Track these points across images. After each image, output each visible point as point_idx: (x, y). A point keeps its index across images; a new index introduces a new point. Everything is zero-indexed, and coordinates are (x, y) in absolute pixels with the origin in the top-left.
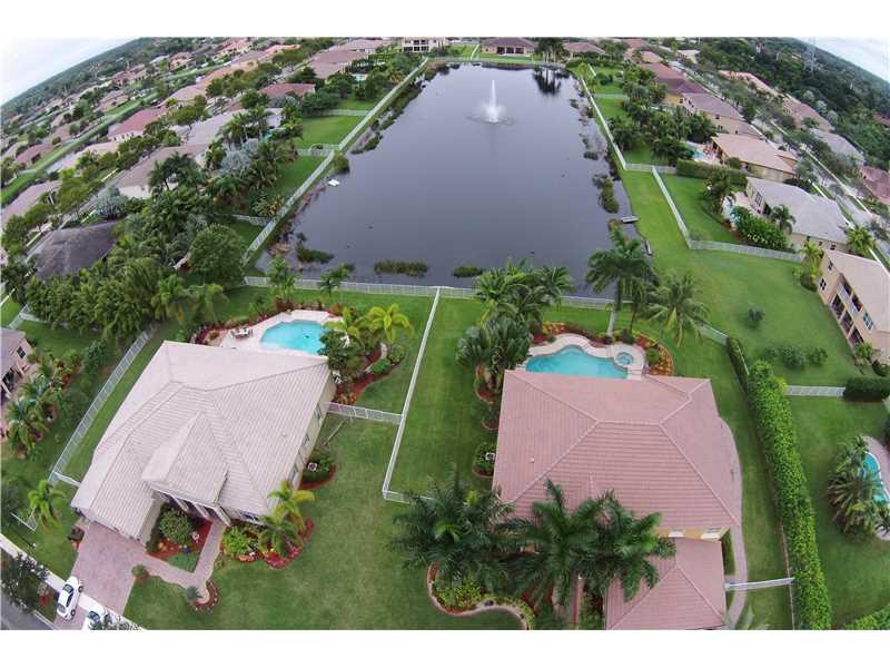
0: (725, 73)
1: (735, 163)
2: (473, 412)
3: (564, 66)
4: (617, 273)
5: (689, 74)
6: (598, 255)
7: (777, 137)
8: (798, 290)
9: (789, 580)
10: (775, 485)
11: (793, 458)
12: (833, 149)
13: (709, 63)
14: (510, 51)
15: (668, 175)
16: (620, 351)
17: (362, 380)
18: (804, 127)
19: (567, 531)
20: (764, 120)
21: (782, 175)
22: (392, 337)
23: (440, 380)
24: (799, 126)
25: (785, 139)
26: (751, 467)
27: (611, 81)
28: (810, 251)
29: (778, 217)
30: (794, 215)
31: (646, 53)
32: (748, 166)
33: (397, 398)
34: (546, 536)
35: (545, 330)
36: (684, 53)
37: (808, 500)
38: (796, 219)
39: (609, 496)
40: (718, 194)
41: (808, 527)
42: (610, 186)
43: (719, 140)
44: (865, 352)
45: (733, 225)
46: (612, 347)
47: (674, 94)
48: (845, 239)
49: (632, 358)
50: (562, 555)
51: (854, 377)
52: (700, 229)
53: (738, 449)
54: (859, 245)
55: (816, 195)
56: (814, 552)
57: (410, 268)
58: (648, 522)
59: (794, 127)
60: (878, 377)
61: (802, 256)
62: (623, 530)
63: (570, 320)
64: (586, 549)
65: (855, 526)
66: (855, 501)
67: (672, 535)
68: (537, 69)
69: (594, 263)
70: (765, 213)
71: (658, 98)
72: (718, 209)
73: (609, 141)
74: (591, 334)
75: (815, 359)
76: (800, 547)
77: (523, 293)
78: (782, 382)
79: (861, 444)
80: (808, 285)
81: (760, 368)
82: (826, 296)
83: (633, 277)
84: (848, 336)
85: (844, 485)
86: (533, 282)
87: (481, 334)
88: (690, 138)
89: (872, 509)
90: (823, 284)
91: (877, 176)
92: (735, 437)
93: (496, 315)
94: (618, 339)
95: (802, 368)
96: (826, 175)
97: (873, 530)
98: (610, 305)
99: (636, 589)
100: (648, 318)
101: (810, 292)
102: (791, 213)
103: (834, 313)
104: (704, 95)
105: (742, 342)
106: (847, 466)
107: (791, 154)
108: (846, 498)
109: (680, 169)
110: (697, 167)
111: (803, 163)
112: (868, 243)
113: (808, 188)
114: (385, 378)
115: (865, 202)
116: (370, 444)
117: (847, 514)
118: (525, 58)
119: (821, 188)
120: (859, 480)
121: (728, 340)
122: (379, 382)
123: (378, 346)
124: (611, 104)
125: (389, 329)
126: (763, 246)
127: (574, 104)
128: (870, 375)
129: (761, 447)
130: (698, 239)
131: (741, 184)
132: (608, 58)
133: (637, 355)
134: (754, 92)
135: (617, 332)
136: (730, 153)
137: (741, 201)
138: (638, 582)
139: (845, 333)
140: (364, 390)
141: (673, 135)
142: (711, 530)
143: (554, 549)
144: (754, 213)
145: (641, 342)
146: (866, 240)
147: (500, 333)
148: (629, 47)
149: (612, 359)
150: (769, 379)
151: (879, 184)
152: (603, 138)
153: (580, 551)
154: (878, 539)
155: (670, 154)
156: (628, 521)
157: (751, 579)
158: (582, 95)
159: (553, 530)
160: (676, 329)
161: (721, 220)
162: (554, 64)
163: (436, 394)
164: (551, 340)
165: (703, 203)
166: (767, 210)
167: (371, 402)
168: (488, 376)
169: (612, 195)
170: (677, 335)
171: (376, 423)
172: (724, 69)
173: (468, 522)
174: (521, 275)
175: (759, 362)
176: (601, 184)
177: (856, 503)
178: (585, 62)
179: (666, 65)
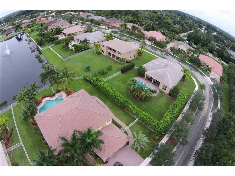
0: (63, 14)
1: (69, 35)
2: (34, 131)
3: (22, 32)
4: (47, 77)
5: (53, 19)
6: (41, 74)
7: (79, 24)
8: (97, 56)
9: (137, 119)
10: (116, 102)
11: (117, 94)
12: (96, 20)
13: (58, 14)
14: (9, 34)
15: (53, 46)
16: (58, 96)
17: (8, 139)
18: (87, 18)
19: (73, 146)
20: (75, 21)
21: (83, 32)
22: (7, 124)
23: (23, 128)
24: (85, 19)
25: (82, 23)
26: (107, 102)
27: (34, 30)
28: (96, 46)
29: (85, 42)
30: (89, 39)
31: (42, 19)
32: (73, 34)
33: (17, 139)
34: (69, 150)
35: (39, 101)
36: (52, 14)
37: (128, 100)
38: (90, 40)
39: (75, 131)
40: (67, 44)
41: (133, 106)
42: (40, 56)
43: (64, 31)
44: (123, 60)
45: (73, 50)
46: (56, 95)
47: (50, 25)
48: (105, 38)
49: (62, 95)
50: (76, 152)
51: (122, 67)
52: (65, 55)
53: (102, 100)
54: (110, 38)
55: (94, 32)
56: (139, 110)
57: (3, 104)
58: (89, 131)
59: (84, 19)
60: (129, 64)
61: (94, 48)
62: (85, 137)
63: (43, 95)
64: (80, 147)
65: (145, 98)
66: (141, 93)
67: (99, 129)
68: (16, 35)
69: (41, 77)
70: (81, 43)
71: (46, 28)
72: (68, 48)
73: (36, 45)
74: (49, 95)
75: (109, 69)
76: (134, 111)
77: (28, 94)
78: (103, 79)
79: (133, 80)
80: (99, 53)
81: (95, 79)
82: (105, 53)
83: (52, 75)
84: (116, 59)
85: (135, 91)
86: (29, 91)
87: (24, 111)
88: (56, 34)
89: (147, 91)
90: (103, 51)
91: (110, 20)
92: (99, 98)
93: (25, 104)
94: (56, 93)
95: (107, 73)
96: (95, 27)
97: (151, 96)
98: (50, 85)
99: (101, 147)
100: (60, 83)
101: (100, 55)
102: (88, 39)
103: (109, 56)
104: (58, 22)
105: (88, 76)
106: (133, 87)
107: (84, 26)
108: (138, 94)
109: (56, 43)
110: (60, 41)
111: (88, 26)
112: (112, 36)
113: (91, 31)
114: (12, 135)
115: (108, 28)
116: (20, 154)
117: (141, 96)
118: (13, 34)
119: (95, 30)
120: (138, 88)
121: (84, 77)
122: (12, 137)
123: (6, 128)
124: (35, 36)
125: (6, 123)
126: (83, 50)
127: (26, 40)
128: (126, 64)
129: (107, 96)
130: (65, 58)
131: (73, 39)
132: (32, 24)
133: (63, 94)
134: (71, 16)
135: (55, 91)
136: (67, 33)
137: (73, 43)
138: (99, 145)
139: (114, 59)
140: (10, 141)
141: (52, 35)
142: (107, 122)
143: (73, 152)
144: (78, 44)
145: (62, 90)
146: (111, 36)
147: (28, 108)
148: (37, 19)
149: (57, 98)
150: (99, 80)
151: (111, 22)
152: (35, 45)
153: (80, 148)
154: (154, 97)
155: (52, 41)
156: (85, 134)
157: (127, 125)
158: (28, 37)
159: (69, 148)
160: (69, 82)
161: (70, 50)
162: (20, 32)
163: (25, 132)
164: (41, 102)
165: (64, 49)
166: (81, 42)
167: (13, 143)
168: (32, 120)
169: (41, 58)
170: (70, 83)
171: (18, 148)
172: (63, 13)
173: (49, 159)
174: (26, 90)
175: (94, 77)
176: (38, 57)
177: (142, 93)
178: (27, 28)
179: (48, 19)
